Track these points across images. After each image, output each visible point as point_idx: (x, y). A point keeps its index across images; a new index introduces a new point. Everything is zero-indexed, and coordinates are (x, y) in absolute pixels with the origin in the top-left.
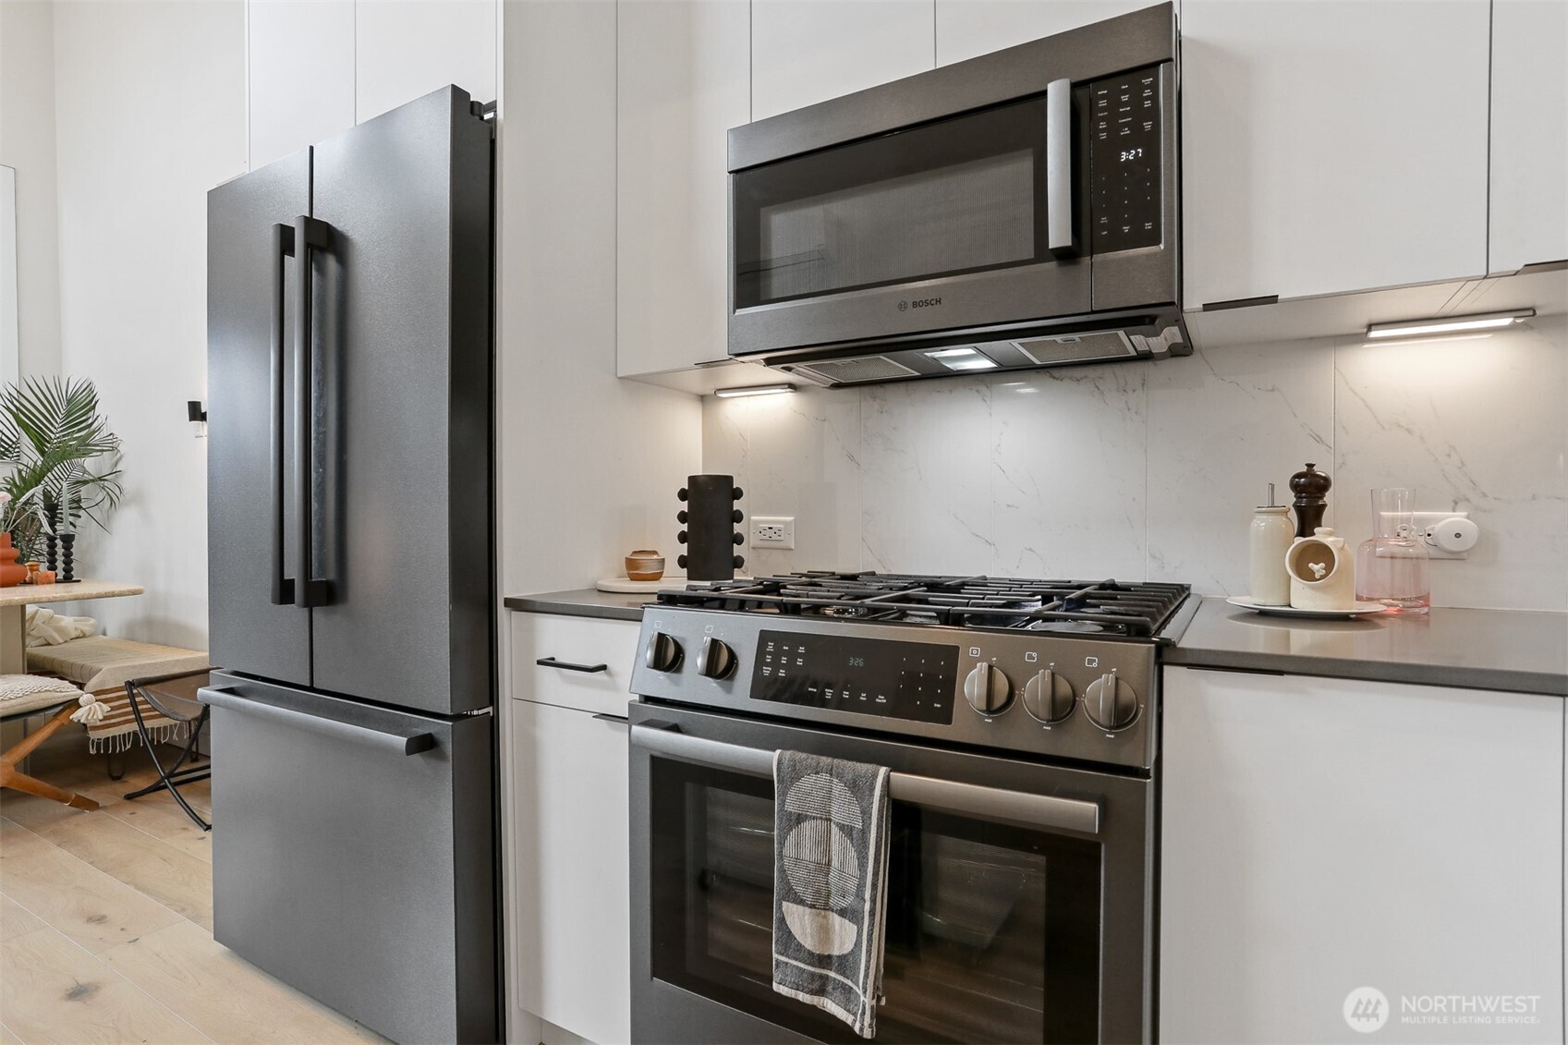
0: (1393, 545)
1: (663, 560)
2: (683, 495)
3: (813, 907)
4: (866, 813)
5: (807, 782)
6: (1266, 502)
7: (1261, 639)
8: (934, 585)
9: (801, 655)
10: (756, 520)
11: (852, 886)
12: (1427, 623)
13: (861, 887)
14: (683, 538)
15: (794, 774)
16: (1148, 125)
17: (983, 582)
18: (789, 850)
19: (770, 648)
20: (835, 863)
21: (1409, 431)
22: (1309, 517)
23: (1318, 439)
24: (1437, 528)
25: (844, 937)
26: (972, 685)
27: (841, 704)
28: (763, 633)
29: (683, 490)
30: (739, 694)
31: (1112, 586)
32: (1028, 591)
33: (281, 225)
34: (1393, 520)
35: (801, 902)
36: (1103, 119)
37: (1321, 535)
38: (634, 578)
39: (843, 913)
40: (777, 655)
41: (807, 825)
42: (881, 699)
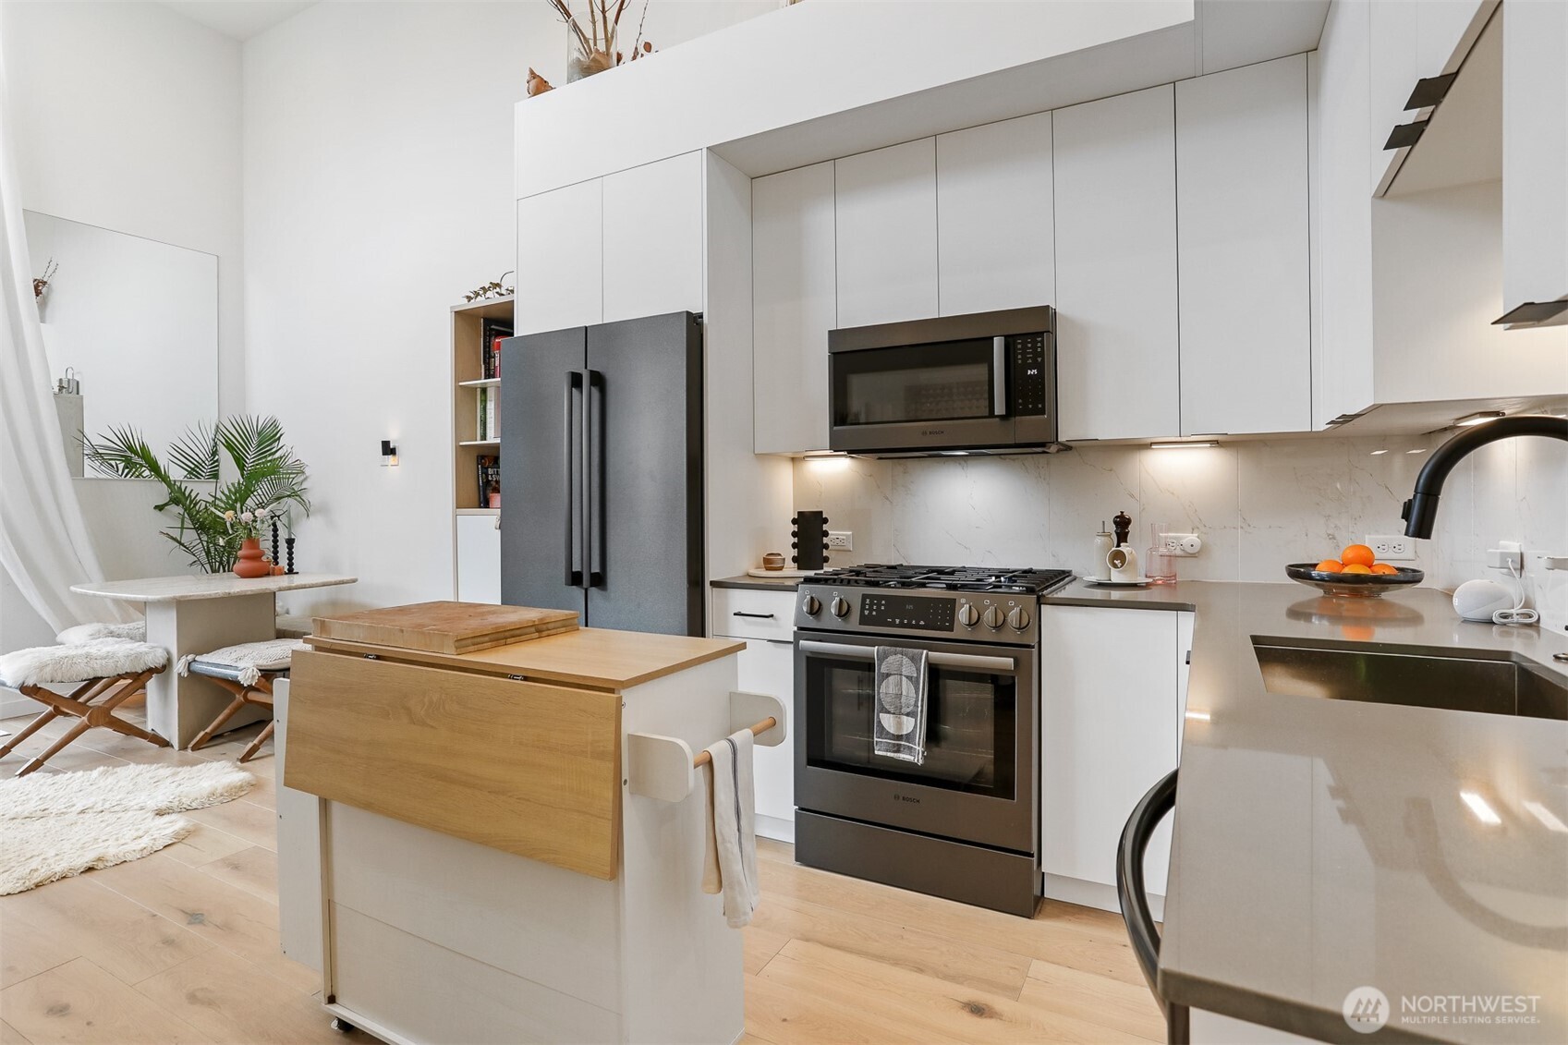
0: (1163, 550)
1: (784, 559)
2: (794, 521)
3: (894, 714)
4: (918, 670)
5: (891, 659)
6: (1101, 531)
7: (1099, 594)
8: (940, 571)
9: (883, 605)
10: (836, 534)
11: (912, 702)
12: (1175, 587)
13: (917, 701)
14: (794, 546)
15: (883, 657)
16: (1039, 359)
17: (963, 570)
18: (883, 690)
19: (868, 601)
20: (904, 693)
21: (1173, 493)
22: (1122, 536)
23: (1132, 496)
24: (1184, 542)
25: (908, 725)
26: (962, 615)
27: (902, 625)
28: (863, 595)
29: (794, 519)
30: (854, 624)
31: (1030, 571)
32: (987, 573)
33: (573, 373)
34: (1166, 538)
35: (889, 712)
36: (1020, 354)
37: (1124, 548)
38: (768, 569)
39: (908, 715)
40: (871, 605)
41: (891, 678)
42: (922, 623)
